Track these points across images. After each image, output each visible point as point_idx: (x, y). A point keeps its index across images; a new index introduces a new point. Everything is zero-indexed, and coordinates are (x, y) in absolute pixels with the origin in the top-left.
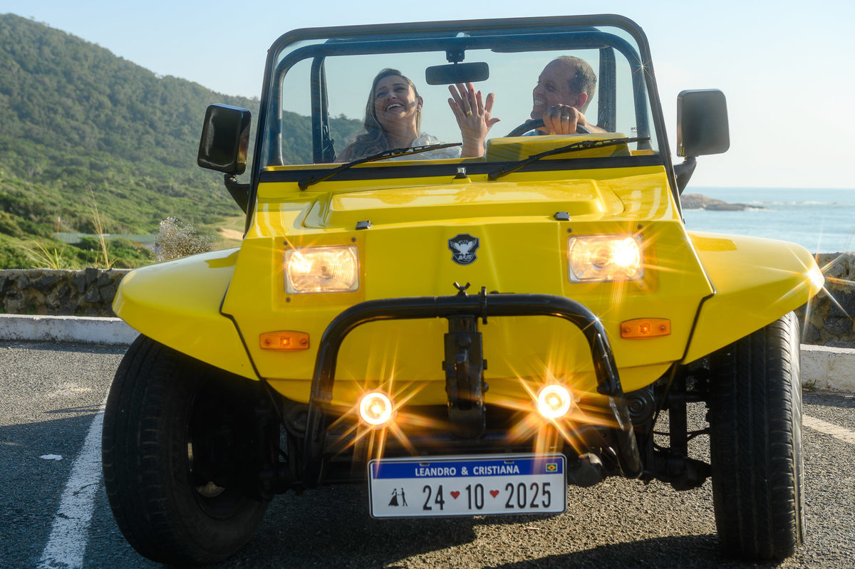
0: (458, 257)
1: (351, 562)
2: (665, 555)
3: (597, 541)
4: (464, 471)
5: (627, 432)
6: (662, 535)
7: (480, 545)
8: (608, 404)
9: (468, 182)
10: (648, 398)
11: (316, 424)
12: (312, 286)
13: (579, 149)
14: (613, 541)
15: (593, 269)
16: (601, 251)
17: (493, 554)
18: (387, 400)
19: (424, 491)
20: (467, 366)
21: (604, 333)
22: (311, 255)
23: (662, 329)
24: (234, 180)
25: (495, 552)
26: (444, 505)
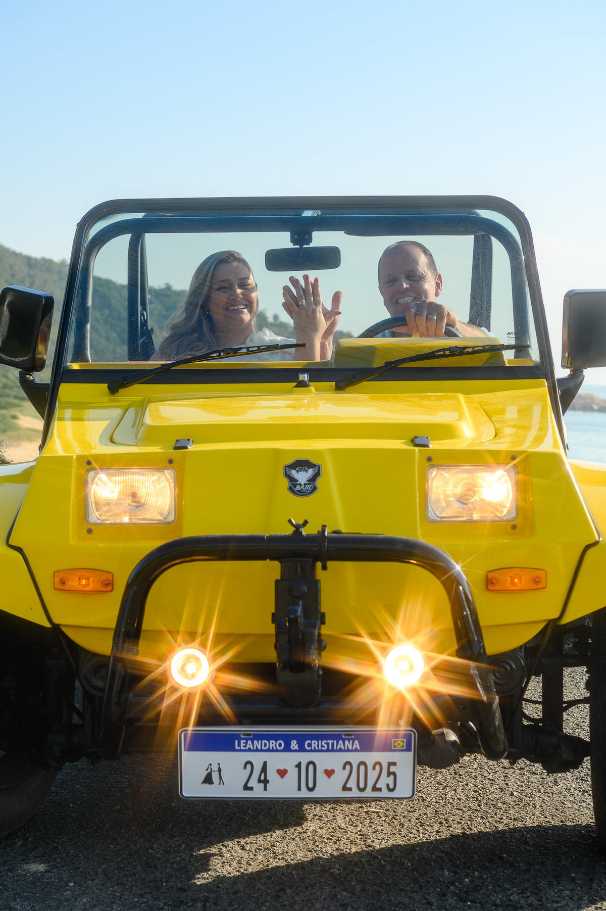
0: (295, 487)
1: (155, 846)
2: (532, 849)
3: (451, 829)
4: (294, 745)
5: (490, 704)
6: (529, 823)
7: (311, 829)
8: (469, 670)
9: (311, 392)
10: (517, 662)
11: (117, 682)
12: (119, 515)
13: (444, 356)
14: (471, 830)
15: (457, 505)
16: (467, 484)
17: (326, 841)
18: (204, 658)
19: (245, 767)
20: (301, 620)
21: (467, 586)
22: (118, 478)
23: (536, 581)
24: (31, 378)
25: (328, 839)
26: (268, 785)
